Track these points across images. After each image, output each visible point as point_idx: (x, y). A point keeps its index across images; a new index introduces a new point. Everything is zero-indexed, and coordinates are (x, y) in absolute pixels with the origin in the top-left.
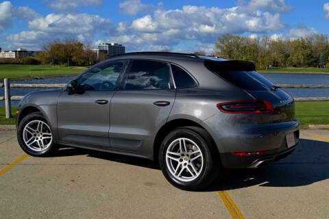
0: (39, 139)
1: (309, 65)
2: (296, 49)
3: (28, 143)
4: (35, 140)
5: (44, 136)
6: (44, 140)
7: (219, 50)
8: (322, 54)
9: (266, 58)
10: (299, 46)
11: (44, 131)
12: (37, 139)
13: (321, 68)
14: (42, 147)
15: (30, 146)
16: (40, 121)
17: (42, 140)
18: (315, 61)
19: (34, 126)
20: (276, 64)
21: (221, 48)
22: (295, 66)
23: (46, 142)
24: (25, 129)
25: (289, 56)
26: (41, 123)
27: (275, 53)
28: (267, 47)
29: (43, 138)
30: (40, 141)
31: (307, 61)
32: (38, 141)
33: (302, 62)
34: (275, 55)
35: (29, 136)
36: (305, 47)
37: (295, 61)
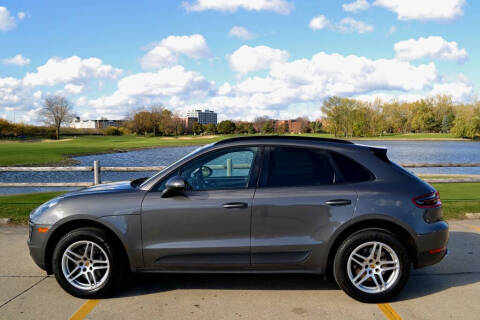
0: (88, 270)
1: (431, 130)
2: (414, 112)
3: (71, 277)
4: (82, 273)
5: (95, 265)
6: (95, 271)
7: (326, 116)
8: (444, 118)
9: (379, 123)
10: (418, 109)
11: (96, 257)
12: (85, 270)
13: (444, 134)
14: (92, 282)
15: (74, 281)
16: (88, 242)
17: (92, 272)
18: (437, 126)
19: (79, 250)
20: (391, 131)
21: (329, 113)
22: (414, 132)
23: (99, 274)
24: (65, 254)
25: (406, 120)
26: (90, 245)
27: (390, 118)
28: (381, 111)
29: (94, 268)
30: (89, 273)
31: (427, 126)
32: (85, 273)
33: (422, 126)
34: (389, 119)
35: (71, 266)
36: (425, 110)
37: (414, 126)
